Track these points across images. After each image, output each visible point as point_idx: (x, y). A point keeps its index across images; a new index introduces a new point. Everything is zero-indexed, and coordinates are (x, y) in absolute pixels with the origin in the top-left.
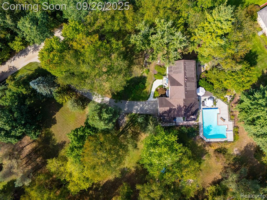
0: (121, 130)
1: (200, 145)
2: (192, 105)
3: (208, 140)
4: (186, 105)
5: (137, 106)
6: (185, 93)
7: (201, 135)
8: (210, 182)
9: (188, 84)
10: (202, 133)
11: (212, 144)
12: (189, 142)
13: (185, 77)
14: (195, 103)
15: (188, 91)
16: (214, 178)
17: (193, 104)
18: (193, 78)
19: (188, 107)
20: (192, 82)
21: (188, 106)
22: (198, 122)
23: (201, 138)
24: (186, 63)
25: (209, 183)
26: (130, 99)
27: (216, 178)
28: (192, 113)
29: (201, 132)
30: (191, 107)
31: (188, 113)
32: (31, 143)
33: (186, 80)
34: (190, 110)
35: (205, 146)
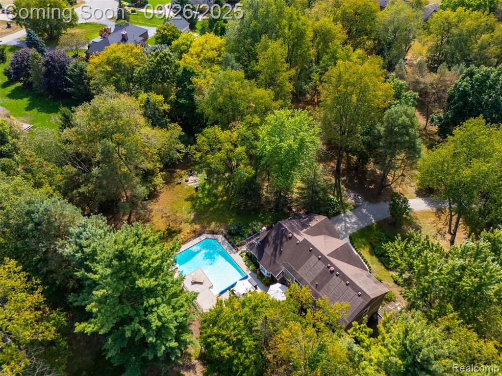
0: (342, 186)
1: (213, 224)
2: (277, 253)
3: (203, 237)
4: (290, 241)
5: (354, 222)
6: (313, 247)
7: (220, 238)
8: (161, 195)
9: (321, 266)
10: (220, 241)
11: (193, 235)
12: (231, 220)
13: (340, 271)
14: (274, 262)
15: (309, 256)
16: (158, 201)
17: (276, 256)
18: (319, 290)
19: (281, 243)
20: (316, 279)
21: (285, 244)
22: (240, 252)
23: (217, 234)
24: (361, 299)
25: (164, 193)
26: (374, 226)
27: (155, 202)
28: (268, 242)
29: (223, 241)
30: (275, 249)
31: (275, 236)
32: (426, 126)
33: (332, 268)
34: (274, 243)
35: (203, 227)
